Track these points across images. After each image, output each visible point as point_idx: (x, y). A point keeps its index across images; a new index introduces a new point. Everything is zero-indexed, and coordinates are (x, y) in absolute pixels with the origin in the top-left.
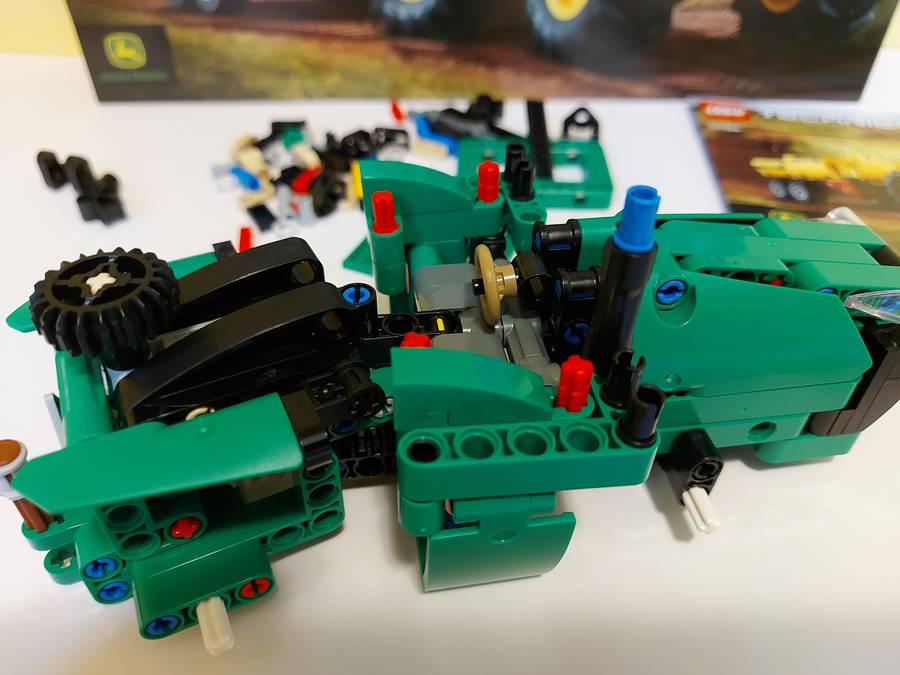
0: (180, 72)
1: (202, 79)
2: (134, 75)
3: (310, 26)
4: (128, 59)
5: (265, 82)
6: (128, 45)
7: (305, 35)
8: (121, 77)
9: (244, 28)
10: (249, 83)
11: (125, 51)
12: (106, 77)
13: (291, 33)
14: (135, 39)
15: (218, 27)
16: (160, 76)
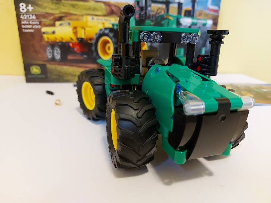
0: (49, 75)
1: (54, 77)
2: (37, 76)
3: (82, 65)
4: (36, 72)
5: (70, 78)
6: (36, 68)
7: (80, 67)
8: (34, 76)
9: (66, 65)
10: (66, 78)
11: (35, 70)
12: (29, 76)
13: (77, 66)
14: (38, 67)
15: (59, 65)
16: (43, 76)
